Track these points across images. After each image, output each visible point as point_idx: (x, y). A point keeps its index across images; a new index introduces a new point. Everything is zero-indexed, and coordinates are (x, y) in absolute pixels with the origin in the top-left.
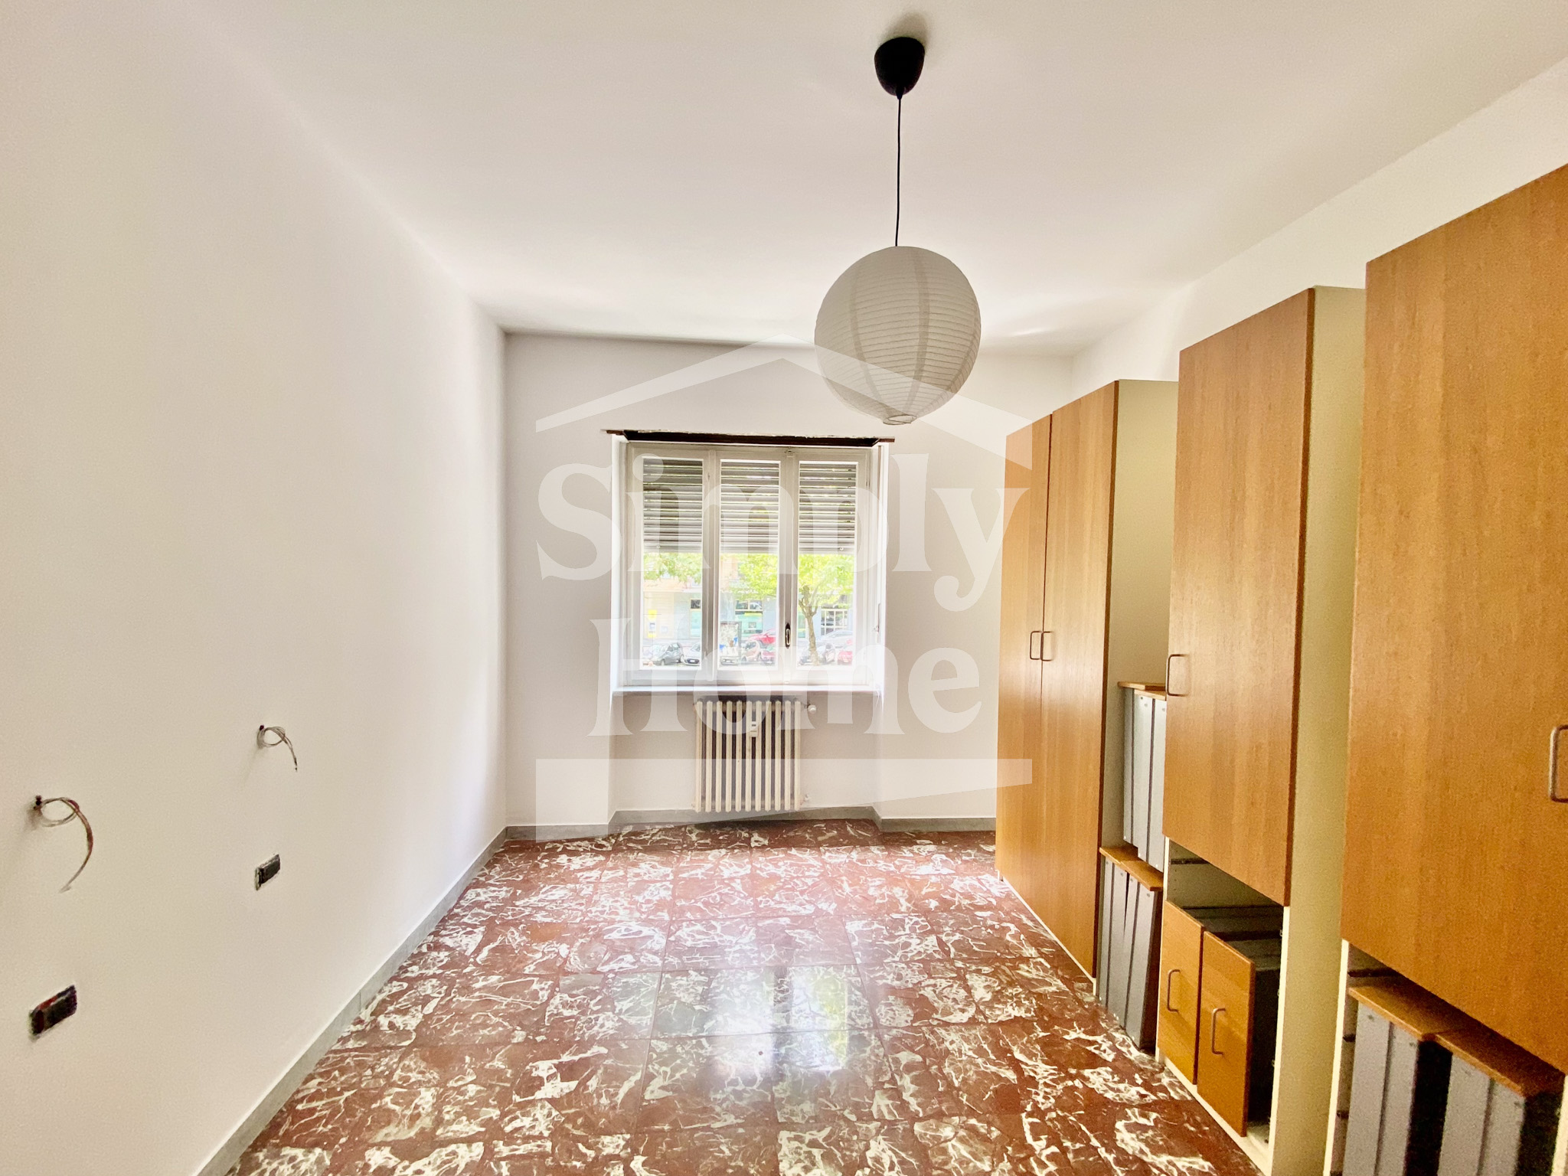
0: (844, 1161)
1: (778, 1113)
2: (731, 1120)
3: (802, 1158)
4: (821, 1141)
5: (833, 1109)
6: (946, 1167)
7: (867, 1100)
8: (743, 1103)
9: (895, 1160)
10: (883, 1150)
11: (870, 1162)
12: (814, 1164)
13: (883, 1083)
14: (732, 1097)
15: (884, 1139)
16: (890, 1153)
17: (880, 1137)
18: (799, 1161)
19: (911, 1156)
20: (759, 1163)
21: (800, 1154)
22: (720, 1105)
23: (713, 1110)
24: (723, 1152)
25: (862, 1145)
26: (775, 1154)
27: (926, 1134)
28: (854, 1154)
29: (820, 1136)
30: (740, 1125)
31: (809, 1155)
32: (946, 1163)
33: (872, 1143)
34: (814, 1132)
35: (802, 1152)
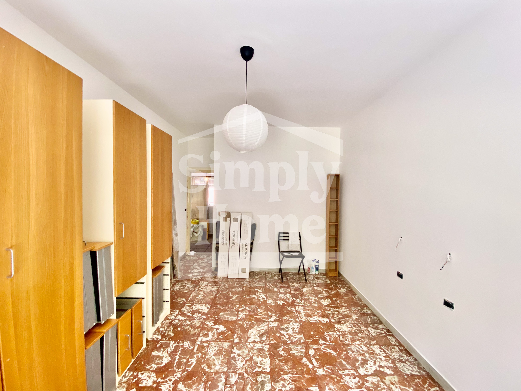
0: (251, 362)
1: (270, 378)
2: (286, 377)
4: (257, 368)
8: (282, 382)
11: (244, 361)
12: (260, 362)
13: (230, 387)
15: (238, 367)
16: (237, 363)
18: (264, 363)
20: (276, 363)
23: (292, 381)
26: (271, 365)
27: (224, 367)
28: (248, 363)
32: (223, 359)
33: (242, 366)
34: (259, 371)
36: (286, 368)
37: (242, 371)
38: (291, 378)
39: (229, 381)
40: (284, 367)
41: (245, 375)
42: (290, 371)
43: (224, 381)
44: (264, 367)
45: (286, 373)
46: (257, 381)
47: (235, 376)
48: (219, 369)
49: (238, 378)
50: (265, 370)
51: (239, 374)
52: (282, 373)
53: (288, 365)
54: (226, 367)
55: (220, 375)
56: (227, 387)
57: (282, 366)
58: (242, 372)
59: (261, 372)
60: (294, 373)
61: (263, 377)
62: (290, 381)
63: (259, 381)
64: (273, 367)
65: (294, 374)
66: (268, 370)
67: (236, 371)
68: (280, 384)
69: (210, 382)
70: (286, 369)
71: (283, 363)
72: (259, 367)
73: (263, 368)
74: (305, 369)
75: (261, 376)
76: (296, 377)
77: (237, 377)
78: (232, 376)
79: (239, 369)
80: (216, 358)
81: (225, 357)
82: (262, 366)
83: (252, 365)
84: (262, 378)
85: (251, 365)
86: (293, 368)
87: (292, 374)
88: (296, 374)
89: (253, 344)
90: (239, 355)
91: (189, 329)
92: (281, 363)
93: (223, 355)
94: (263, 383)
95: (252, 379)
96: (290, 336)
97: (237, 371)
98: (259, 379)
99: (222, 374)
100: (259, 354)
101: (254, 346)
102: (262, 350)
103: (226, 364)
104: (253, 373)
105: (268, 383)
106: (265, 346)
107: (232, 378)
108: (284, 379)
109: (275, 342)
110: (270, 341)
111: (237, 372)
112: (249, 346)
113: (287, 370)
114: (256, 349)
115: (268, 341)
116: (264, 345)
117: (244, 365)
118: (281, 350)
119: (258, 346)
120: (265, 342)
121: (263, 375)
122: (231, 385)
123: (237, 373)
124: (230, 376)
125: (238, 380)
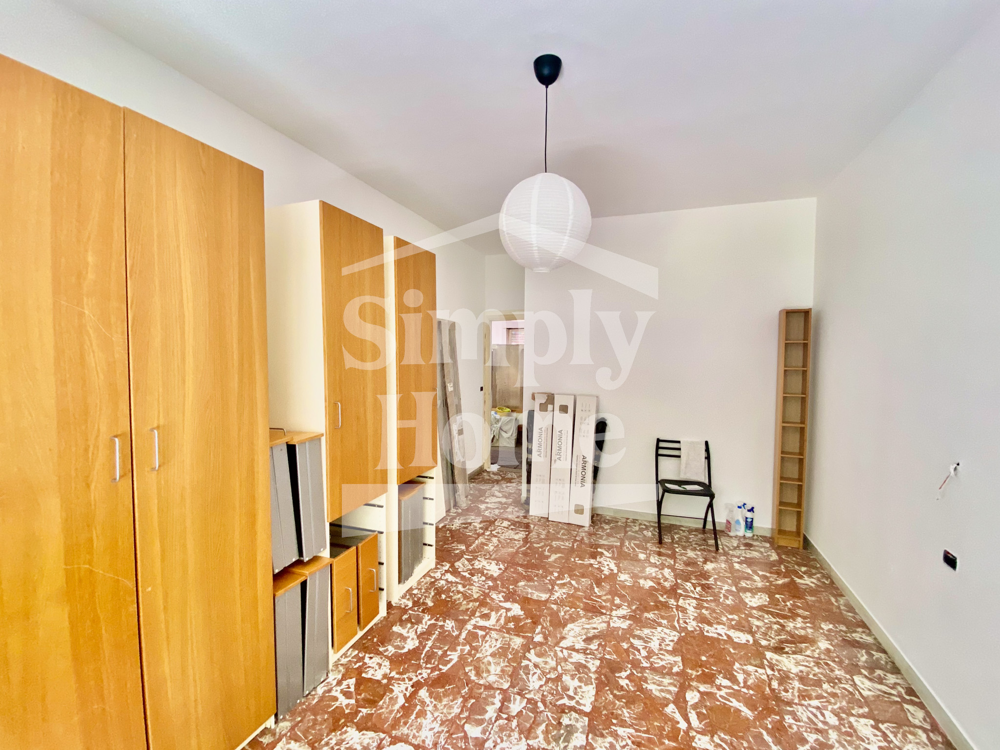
1: (587, 724)
2: (621, 731)
5: (549, 714)
8: (610, 739)
9: (530, 676)
10: (534, 682)
11: (544, 679)
13: (506, 719)
16: (531, 680)
17: (530, 689)
18: (583, 692)
19: (520, 675)
20: (606, 699)
21: (581, 695)
22: (627, 745)
23: (633, 743)
24: (628, 712)
25: (544, 688)
26: (596, 700)
27: (504, 682)
28: (550, 685)
29: (565, 701)
30: (615, 725)
31: (575, 694)
32: (506, 666)
36: (627, 715)
37: (535, 696)
38: (632, 736)
39: (508, 708)
40: (623, 712)
41: (540, 704)
42: (631, 723)
43: (498, 705)
44: (581, 701)
45: (623, 724)
46: (560, 724)
47: (521, 702)
48: (495, 683)
49: (525, 707)
50: (582, 708)
51: (529, 701)
52: (614, 721)
53: (633, 710)
54: (508, 682)
55: (495, 693)
56: (502, 718)
57: (618, 708)
58: (535, 698)
59: (572, 709)
60: (642, 729)
61: (574, 718)
62: (629, 742)
63: (563, 724)
64: (598, 705)
65: (640, 731)
66: (588, 709)
67: (524, 693)
68: (604, 742)
69: (473, 701)
70: (624, 717)
71: (622, 703)
72: (571, 698)
73: (578, 702)
74: (668, 727)
75: (571, 715)
76: (643, 737)
77: (524, 704)
78: (515, 700)
79: (530, 691)
80: (495, 661)
81: (509, 663)
82: (577, 698)
83: (557, 690)
84: (570, 720)
85: (555, 690)
86: (640, 717)
87: (637, 730)
88: (645, 732)
89: (569, 652)
90: (536, 666)
91: (459, 599)
92: (617, 701)
93: (506, 659)
94: (570, 730)
95: (552, 717)
96: (651, 653)
97: (526, 693)
98: (565, 721)
99: (499, 691)
100: (577, 673)
101: (570, 656)
102: (585, 667)
103: (511, 676)
104: (555, 705)
105: (581, 732)
106: (592, 662)
107: (514, 703)
108: (615, 735)
109: (615, 657)
110: (604, 655)
111: (526, 696)
112: (560, 655)
113: (627, 719)
114: (571, 663)
115: (600, 653)
116: (591, 658)
117: (541, 686)
118: (624, 677)
119: (577, 657)
120: (593, 653)
121: (574, 715)
122: (509, 715)
123: (526, 698)
124: (512, 699)
125: (524, 711)
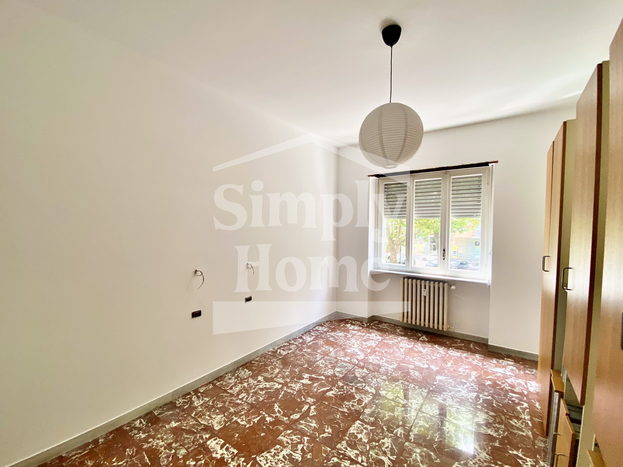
0: (372, 437)
1: (361, 416)
2: (346, 410)
3: (359, 430)
4: (369, 429)
5: (381, 424)
6: (407, 459)
7: (395, 427)
8: (353, 408)
9: (390, 447)
10: (388, 442)
11: (380, 442)
12: (361, 433)
13: (406, 426)
14: (350, 406)
15: (391, 440)
16: (390, 444)
17: (390, 439)
18: (358, 430)
19: (397, 449)
20: (345, 424)
21: (359, 429)
22: (345, 405)
23: (343, 405)
24: (337, 416)
25: (381, 437)
26: (352, 425)
27: (408, 447)
28: (377, 438)
29: (369, 428)
30: (347, 413)
31: (362, 430)
32: (408, 457)
33: (386, 439)
34: (369, 426)
35: (360, 428)
38: (341, 408)
39: (405, 431)
40: (339, 417)
41: (386, 429)
43: (411, 434)
45: (343, 413)
46: (376, 418)
47: (397, 432)
48: (415, 447)
53: (334, 417)
56: (408, 427)
57: (341, 419)
58: (388, 433)
59: (367, 424)
65: (336, 409)
66: (358, 422)
68: (356, 408)
71: (337, 421)
72: (366, 429)
73: (362, 425)
74: (321, 408)
76: (336, 406)
79: (391, 437)
83: (373, 434)
86: (332, 413)
90: (385, 453)
92: (340, 422)
94: (371, 415)
95: (379, 422)
97: (394, 437)
98: (372, 419)
99: (412, 441)
100: (357, 442)
101: (357, 455)
102: (349, 445)
103: (404, 450)
104: (376, 427)
105: (366, 413)
107: (401, 433)
108: (349, 409)
109: (323, 448)
110: (330, 451)
112: (364, 458)
113: (339, 414)
114: (357, 450)
115: (333, 453)
116: (342, 450)
117: (383, 439)
118: (327, 433)
119: (352, 453)
120: (337, 454)
121: (367, 421)
122: (404, 427)
123: (393, 434)
124: (403, 436)
